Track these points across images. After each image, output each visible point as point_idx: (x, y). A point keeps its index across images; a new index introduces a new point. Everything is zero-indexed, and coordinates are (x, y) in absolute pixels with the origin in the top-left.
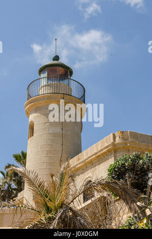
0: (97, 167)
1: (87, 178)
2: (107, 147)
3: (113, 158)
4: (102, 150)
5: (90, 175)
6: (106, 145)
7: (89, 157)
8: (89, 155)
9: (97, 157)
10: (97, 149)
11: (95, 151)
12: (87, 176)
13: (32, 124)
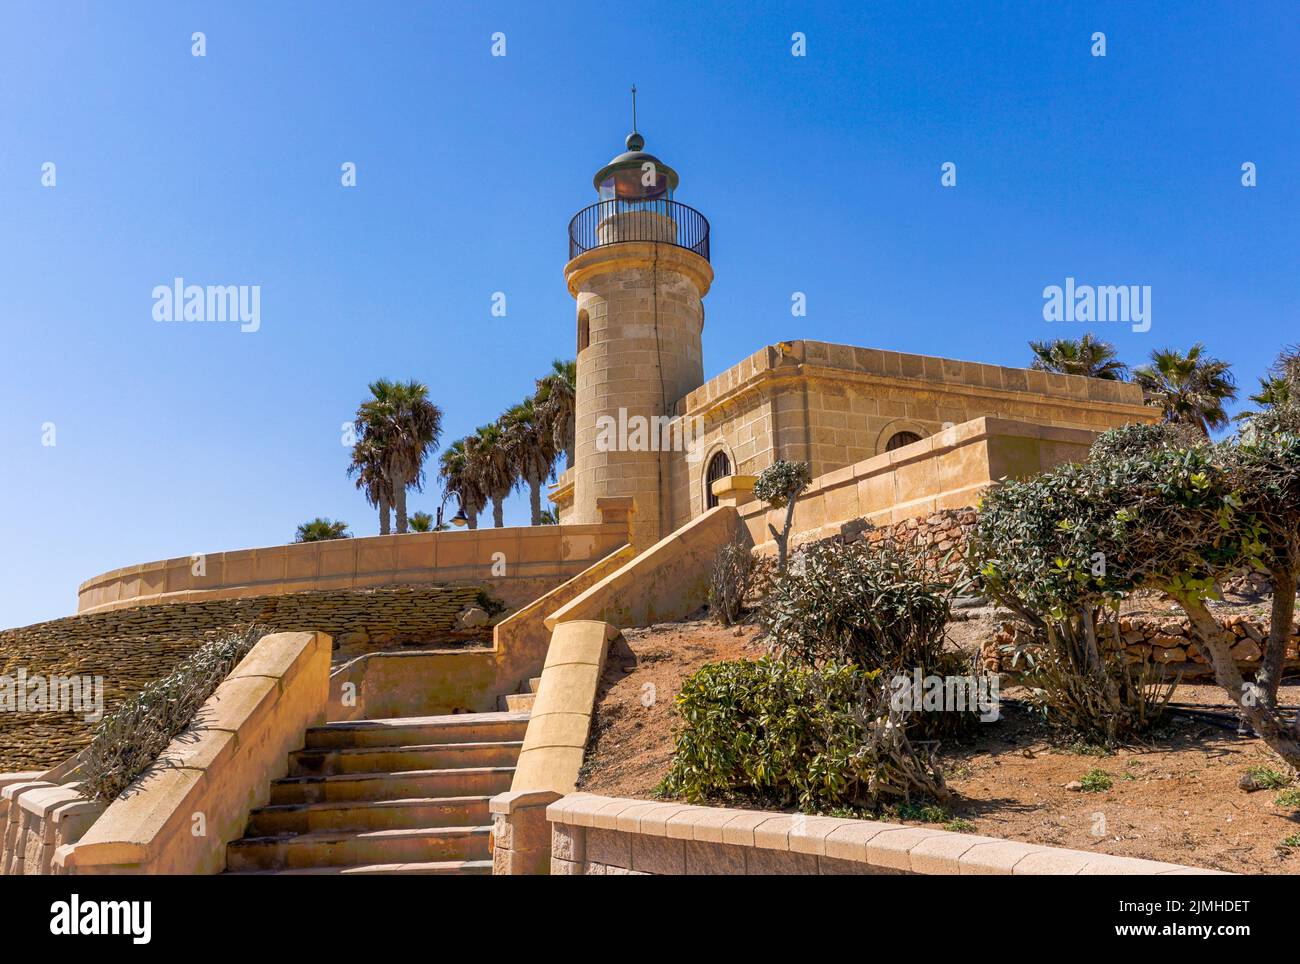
0: (735, 421)
1: (714, 446)
2: (756, 379)
3: (770, 403)
4: (746, 384)
5: (720, 438)
6: (755, 372)
7: (718, 400)
8: (718, 395)
9: (733, 399)
10: (735, 381)
11: (731, 386)
12: (715, 442)
13: (584, 316)
